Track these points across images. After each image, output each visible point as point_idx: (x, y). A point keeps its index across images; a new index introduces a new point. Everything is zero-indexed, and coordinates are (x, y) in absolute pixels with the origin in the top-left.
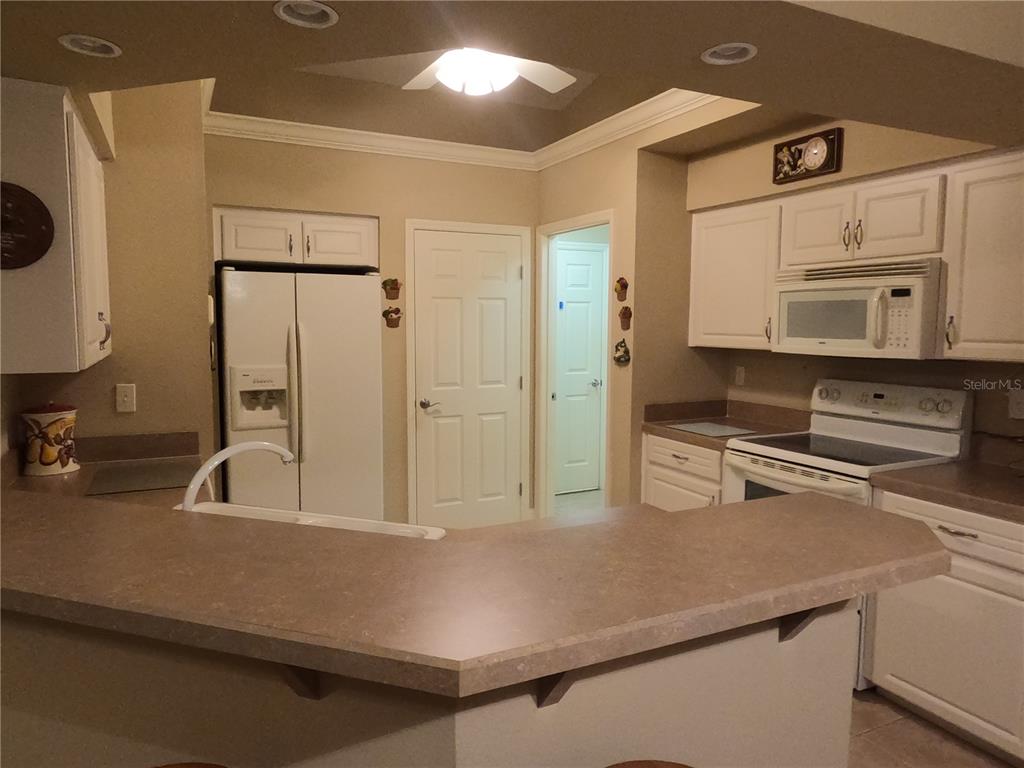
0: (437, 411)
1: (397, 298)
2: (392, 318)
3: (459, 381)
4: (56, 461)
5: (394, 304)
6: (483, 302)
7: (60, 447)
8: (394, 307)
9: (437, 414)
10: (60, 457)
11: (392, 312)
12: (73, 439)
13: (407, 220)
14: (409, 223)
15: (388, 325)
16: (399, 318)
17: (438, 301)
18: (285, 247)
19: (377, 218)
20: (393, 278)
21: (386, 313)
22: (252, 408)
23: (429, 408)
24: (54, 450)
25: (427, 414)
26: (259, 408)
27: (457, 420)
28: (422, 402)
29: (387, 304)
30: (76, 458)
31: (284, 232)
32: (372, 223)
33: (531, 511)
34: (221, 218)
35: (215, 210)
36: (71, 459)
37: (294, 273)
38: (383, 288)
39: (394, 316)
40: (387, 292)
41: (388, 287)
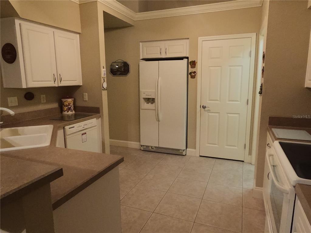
0: (209, 110)
1: (195, 67)
2: (192, 75)
3: (218, 99)
4: (66, 111)
5: (193, 70)
6: (231, 67)
7: (67, 107)
8: (193, 71)
9: (209, 111)
10: (67, 110)
11: (192, 73)
12: (72, 106)
13: (199, 38)
14: (200, 39)
15: (191, 78)
16: (195, 75)
17: (211, 68)
18: (159, 53)
19: (188, 39)
20: (193, 60)
21: (191, 73)
22: (148, 103)
23: (206, 109)
24: (66, 108)
25: (205, 111)
26: (150, 103)
27: (217, 114)
28: (203, 106)
29: (191, 70)
30: (72, 111)
31: (159, 48)
32: (188, 41)
33: (250, 156)
34: (143, 45)
35: (141, 43)
36: (70, 111)
37: (159, 61)
38: (190, 64)
39: (193, 74)
40: (191, 66)
41: (191, 64)
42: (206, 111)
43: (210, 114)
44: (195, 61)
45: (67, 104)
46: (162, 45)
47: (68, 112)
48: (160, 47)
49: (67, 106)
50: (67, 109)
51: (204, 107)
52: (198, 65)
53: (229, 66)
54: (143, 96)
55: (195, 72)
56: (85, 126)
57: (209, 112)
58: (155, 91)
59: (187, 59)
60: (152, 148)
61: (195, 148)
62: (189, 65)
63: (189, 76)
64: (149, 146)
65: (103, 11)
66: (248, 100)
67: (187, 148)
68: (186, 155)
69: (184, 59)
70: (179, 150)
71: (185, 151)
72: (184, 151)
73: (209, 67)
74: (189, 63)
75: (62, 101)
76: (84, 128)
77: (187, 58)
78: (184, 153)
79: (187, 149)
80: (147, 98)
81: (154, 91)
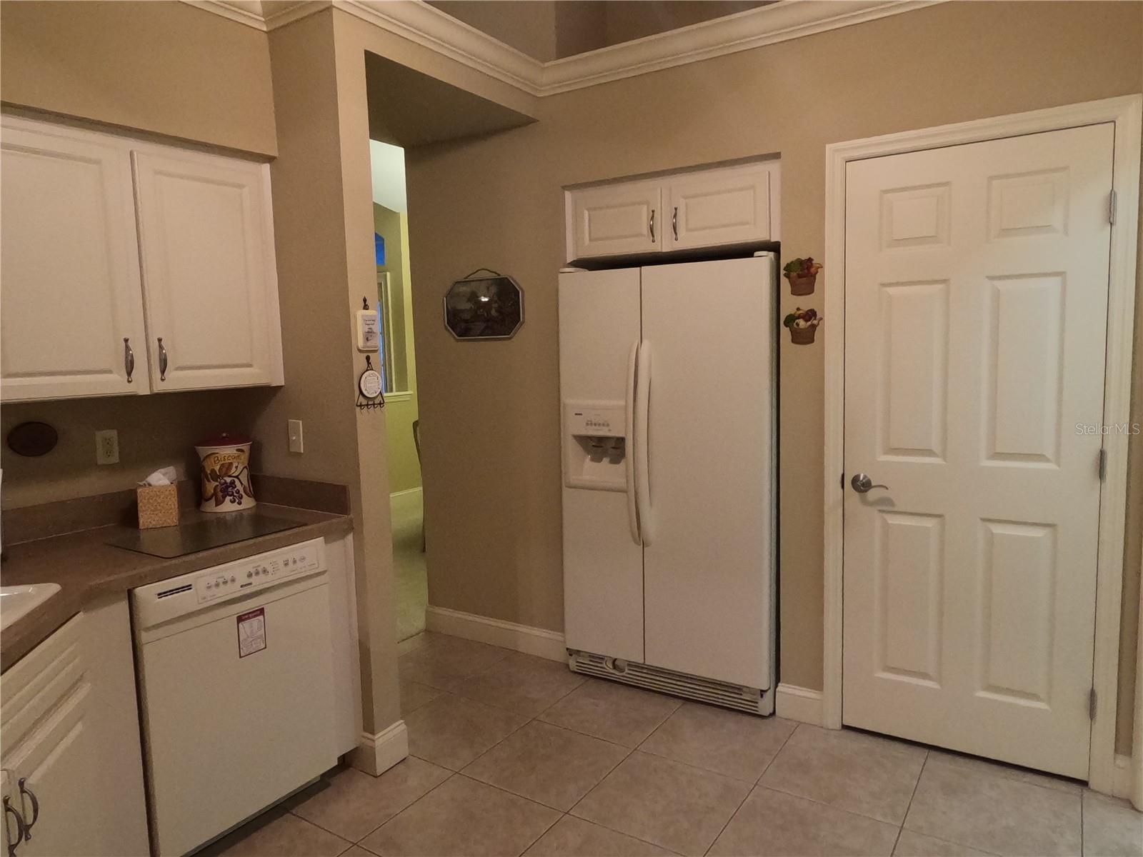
0: (888, 501)
1: (812, 291)
2: (798, 328)
3: (936, 447)
4: (210, 499)
5: (805, 303)
7: (216, 483)
8: (805, 308)
9: (886, 505)
10: (215, 494)
11: (799, 317)
12: (237, 477)
13: (828, 146)
14: (835, 153)
15: (794, 341)
16: (814, 327)
17: (891, 290)
18: (645, 230)
19: (776, 156)
20: (804, 257)
21: (790, 320)
22: (598, 459)
23: (872, 494)
24: (211, 486)
25: (865, 502)
26: (606, 460)
27: (929, 523)
28: (855, 480)
29: (790, 304)
30: (241, 497)
31: (645, 208)
32: (773, 167)
33: (1122, 761)
34: (575, 203)
35: (568, 195)
36: (228, 498)
37: (640, 266)
38: (787, 276)
39: (802, 323)
40: (793, 284)
41: (794, 274)
42: (872, 504)
43: (894, 520)
44: (810, 260)
45: (217, 468)
46: (659, 193)
47: (218, 503)
48: (647, 203)
49: (215, 477)
50: (215, 489)
51: (862, 486)
52: (829, 279)
53: (991, 278)
54: (574, 426)
55: (811, 315)
56: (254, 579)
57: (884, 508)
58: (626, 407)
59: (772, 254)
60: (615, 667)
61: (818, 684)
62: (785, 283)
63: (785, 332)
64: (601, 658)
65: (366, 51)
66: (1102, 454)
67: (778, 680)
68: (773, 714)
69: (757, 254)
70: (738, 689)
71: (769, 695)
72: (762, 696)
73: (884, 285)
74: (782, 272)
75: (196, 455)
76: (248, 590)
77: (775, 248)
78: (765, 706)
79: (780, 688)
80: (590, 438)
81: (622, 403)
